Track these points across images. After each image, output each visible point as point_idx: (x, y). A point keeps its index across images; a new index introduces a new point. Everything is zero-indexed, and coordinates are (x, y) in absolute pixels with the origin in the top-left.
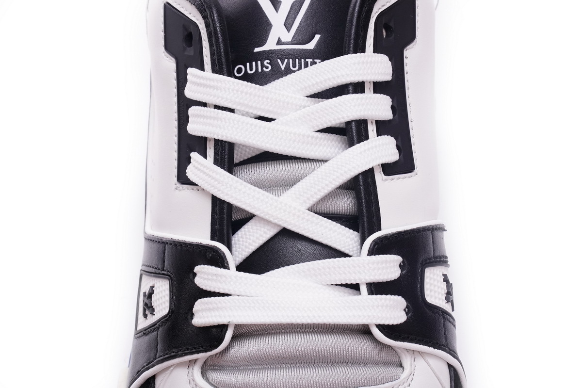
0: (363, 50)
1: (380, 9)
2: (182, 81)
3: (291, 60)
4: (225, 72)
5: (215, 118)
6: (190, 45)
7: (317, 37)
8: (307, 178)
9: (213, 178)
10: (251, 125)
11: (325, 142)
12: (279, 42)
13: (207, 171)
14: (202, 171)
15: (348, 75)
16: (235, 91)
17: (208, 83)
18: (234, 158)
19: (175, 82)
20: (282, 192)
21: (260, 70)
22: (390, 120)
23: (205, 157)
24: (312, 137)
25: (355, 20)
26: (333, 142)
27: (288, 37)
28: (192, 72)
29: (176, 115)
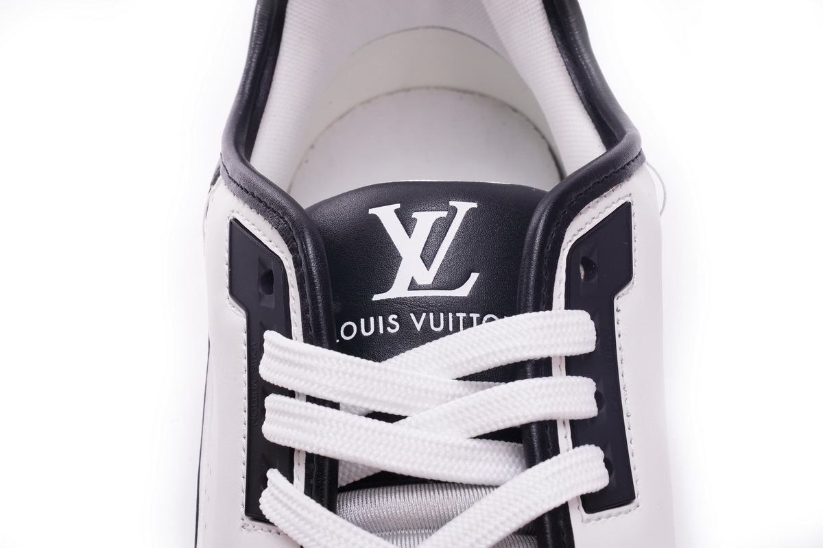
0: (549, 307)
1: (575, 235)
2: (255, 351)
3: (431, 315)
4: (325, 341)
5: (307, 418)
6: (270, 291)
7: (474, 277)
8: (458, 519)
9: (303, 519)
10: (367, 430)
11: (488, 455)
12: (413, 286)
13: (294, 506)
14: (285, 505)
15: (524, 347)
16: (340, 374)
17: (297, 358)
18: (337, 478)
19: (245, 348)
20: (420, 539)
21: (381, 331)
22: (594, 418)
23: (291, 480)
24: (467, 448)
25: (535, 257)
26: (501, 455)
27: (426, 276)
28: (272, 338)
29: (245, 403)
